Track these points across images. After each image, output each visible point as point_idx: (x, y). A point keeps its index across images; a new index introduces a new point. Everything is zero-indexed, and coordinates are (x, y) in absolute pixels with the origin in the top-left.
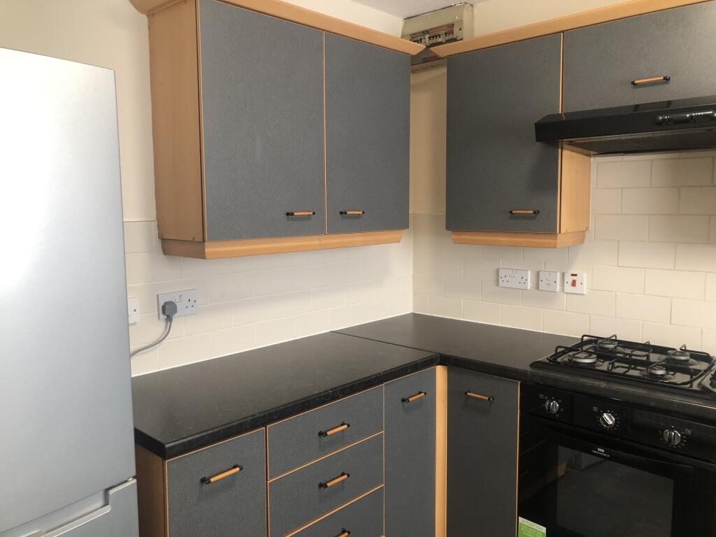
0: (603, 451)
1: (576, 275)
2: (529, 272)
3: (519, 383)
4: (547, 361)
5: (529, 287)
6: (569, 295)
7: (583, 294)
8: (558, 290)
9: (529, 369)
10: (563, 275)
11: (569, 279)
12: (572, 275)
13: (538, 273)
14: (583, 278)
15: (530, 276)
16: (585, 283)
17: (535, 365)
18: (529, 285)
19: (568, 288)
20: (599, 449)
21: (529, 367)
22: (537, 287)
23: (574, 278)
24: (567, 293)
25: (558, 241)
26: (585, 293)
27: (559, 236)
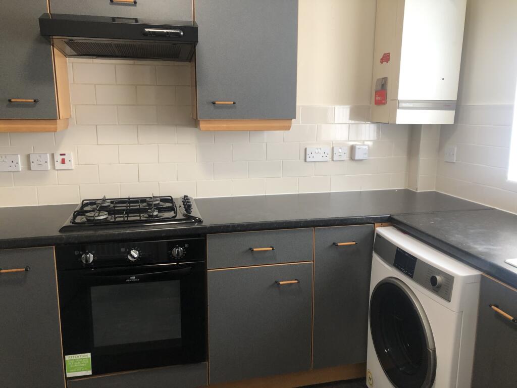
0: (134, 277)
1: (64, 155)
2: (19, 156)
3: (54, 247)
4: (71, 224)
5: (20, 170)
6: (59, 172)
7: (72, 169)
8: (49, 168)
9: (59, 234)
10: (53, 156)
11: (58, 158)
12: (61, 155)
13: (28, 156)
14: (71, 156)
15: (20, 159)
16: (72, 161)
17: (64, 230)
18: (21, 167)
19: (58, 165)
20: (131, 278)
21: (58, 232)
22: (29, 168)
23: (63, 157)
24: (57, 170)
25: (58, 126)
26: (73, 168)
27: (58, 121)
